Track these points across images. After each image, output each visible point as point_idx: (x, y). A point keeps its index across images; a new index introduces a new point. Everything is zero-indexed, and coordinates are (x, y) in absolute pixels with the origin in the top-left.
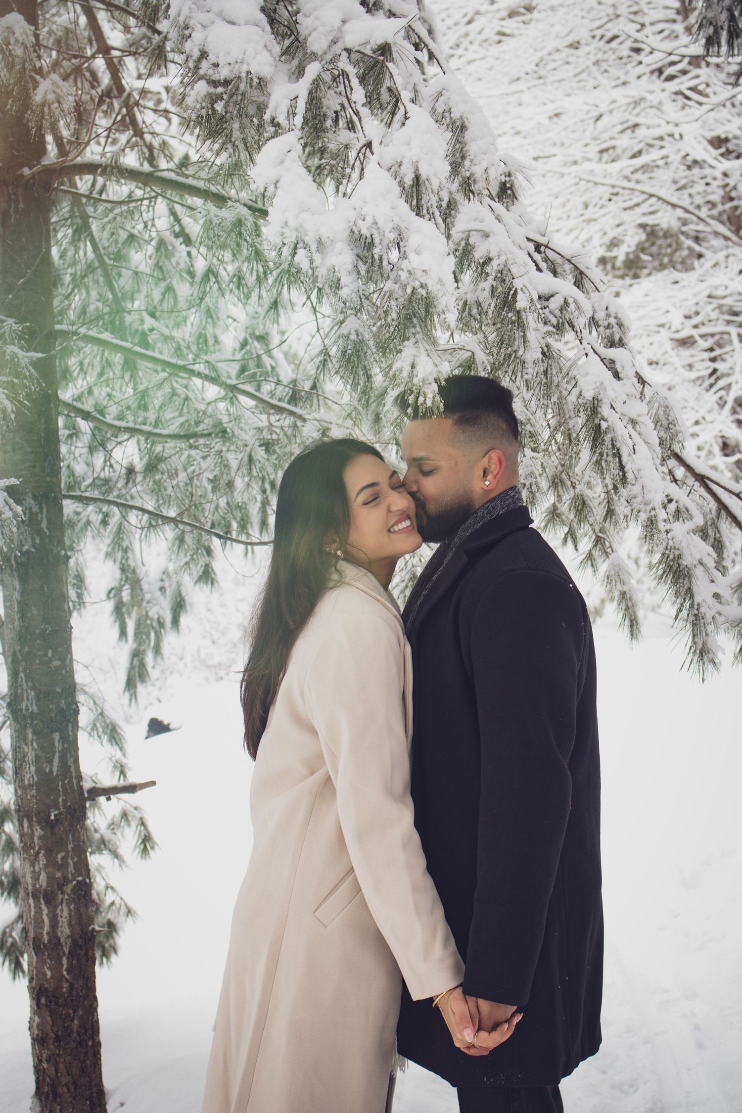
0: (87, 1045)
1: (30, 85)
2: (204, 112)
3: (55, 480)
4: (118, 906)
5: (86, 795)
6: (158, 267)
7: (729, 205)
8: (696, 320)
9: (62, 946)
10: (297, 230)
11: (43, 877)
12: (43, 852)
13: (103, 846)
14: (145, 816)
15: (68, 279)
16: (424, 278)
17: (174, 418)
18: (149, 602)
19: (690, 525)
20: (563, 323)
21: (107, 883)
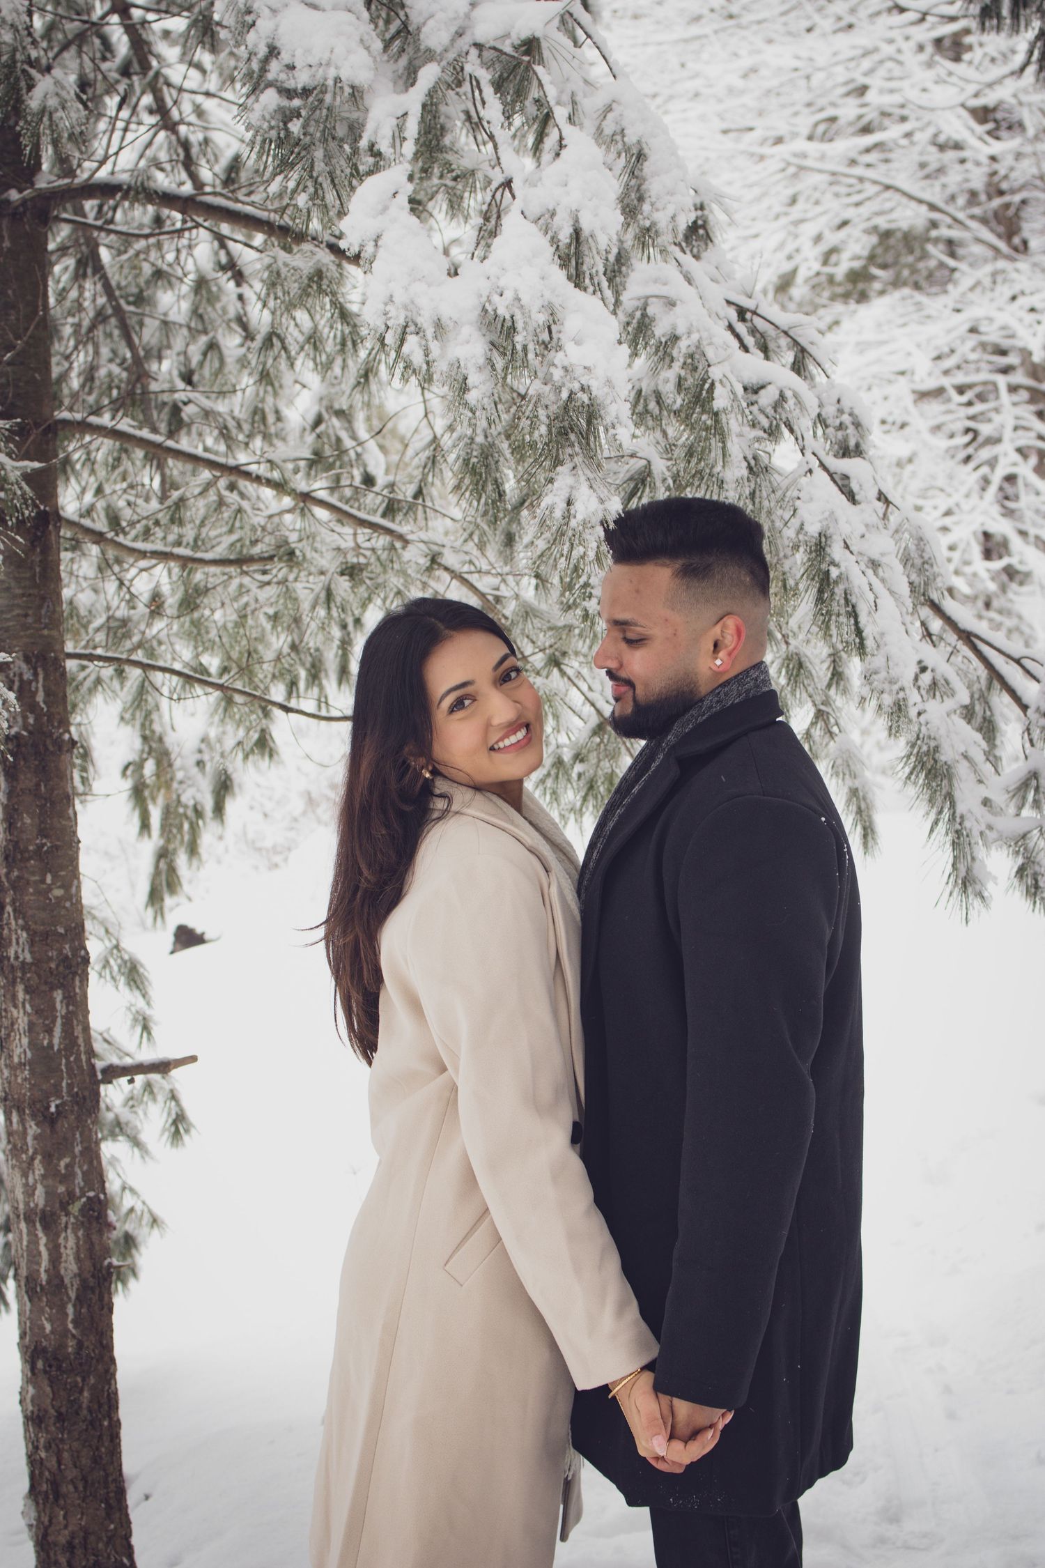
0: (101, 1425)
1: (23, 84)
2: (273, 134)
3: (54, 633)
4: (139, 1213)
5: (100, 1076)
6: (196, 313)
7: (997, 202)
8: (949, 363)
9: (66, 1288)
10: (406, 307)
11: (40, 1192)
12: (39, 1157)
13: (117, 1130)
14: (177, 1086)
15: (67, 330)
16: (587, 377)
17: (220, 535)
18: (181, 782)
19: (950, 704)
20: (778, 426)
21: (124, 1182)
